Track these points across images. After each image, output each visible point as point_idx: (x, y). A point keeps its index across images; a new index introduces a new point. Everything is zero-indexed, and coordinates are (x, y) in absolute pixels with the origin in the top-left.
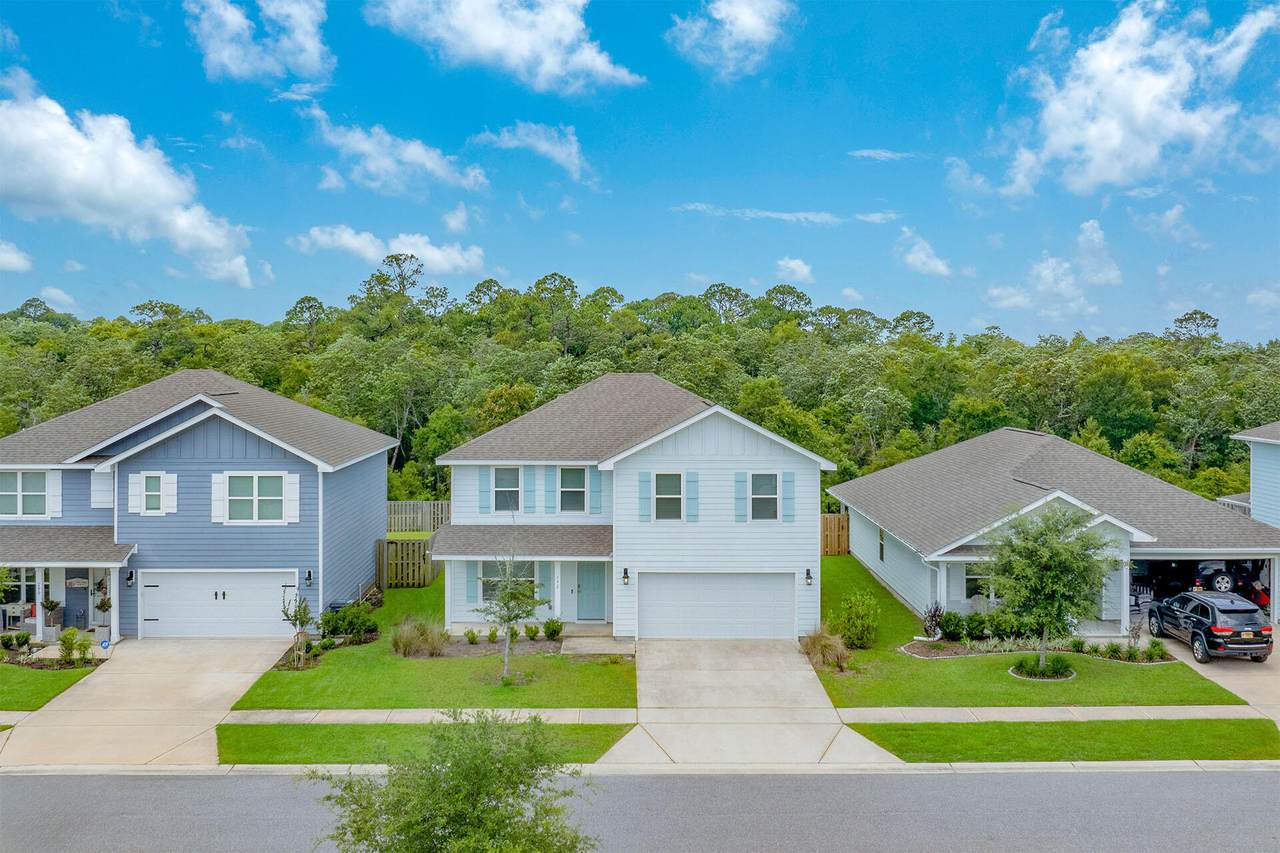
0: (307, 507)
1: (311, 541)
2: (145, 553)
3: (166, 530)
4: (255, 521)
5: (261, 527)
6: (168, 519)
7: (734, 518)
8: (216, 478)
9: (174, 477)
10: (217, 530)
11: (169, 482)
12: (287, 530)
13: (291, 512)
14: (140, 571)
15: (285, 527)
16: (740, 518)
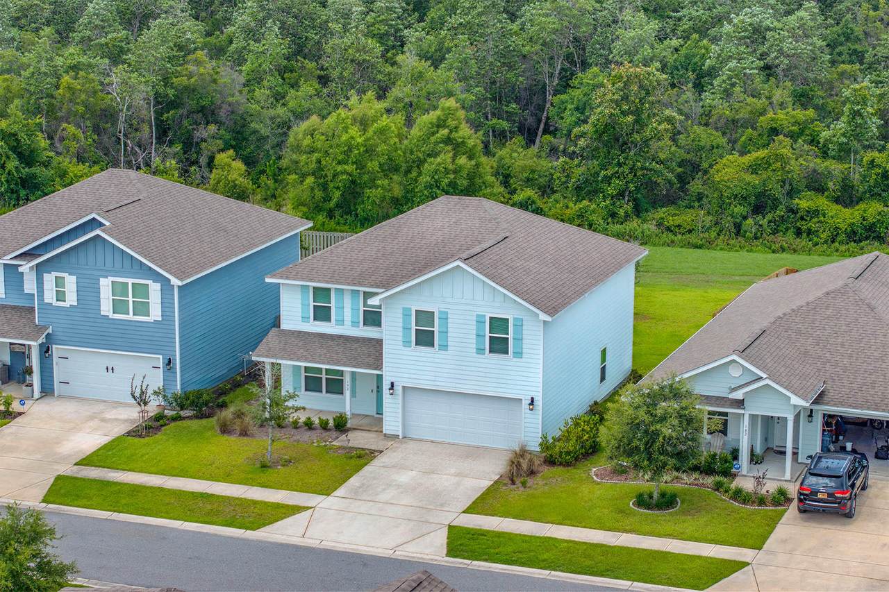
0: (166, 309)
1: (170, 336)
2: (57, 333)
3: (70, 318)
4: (130, 317)
5: (135, 321)
6: (70, 309)
7: (475, 350)
8: (103, 281)
9: (74, 278)
10: (105, 321)
11: (71, 282)
12: (153, 325)
13: (156, 313)
14: (54, 346)
15: (152, 323)
16: (480, 351)
